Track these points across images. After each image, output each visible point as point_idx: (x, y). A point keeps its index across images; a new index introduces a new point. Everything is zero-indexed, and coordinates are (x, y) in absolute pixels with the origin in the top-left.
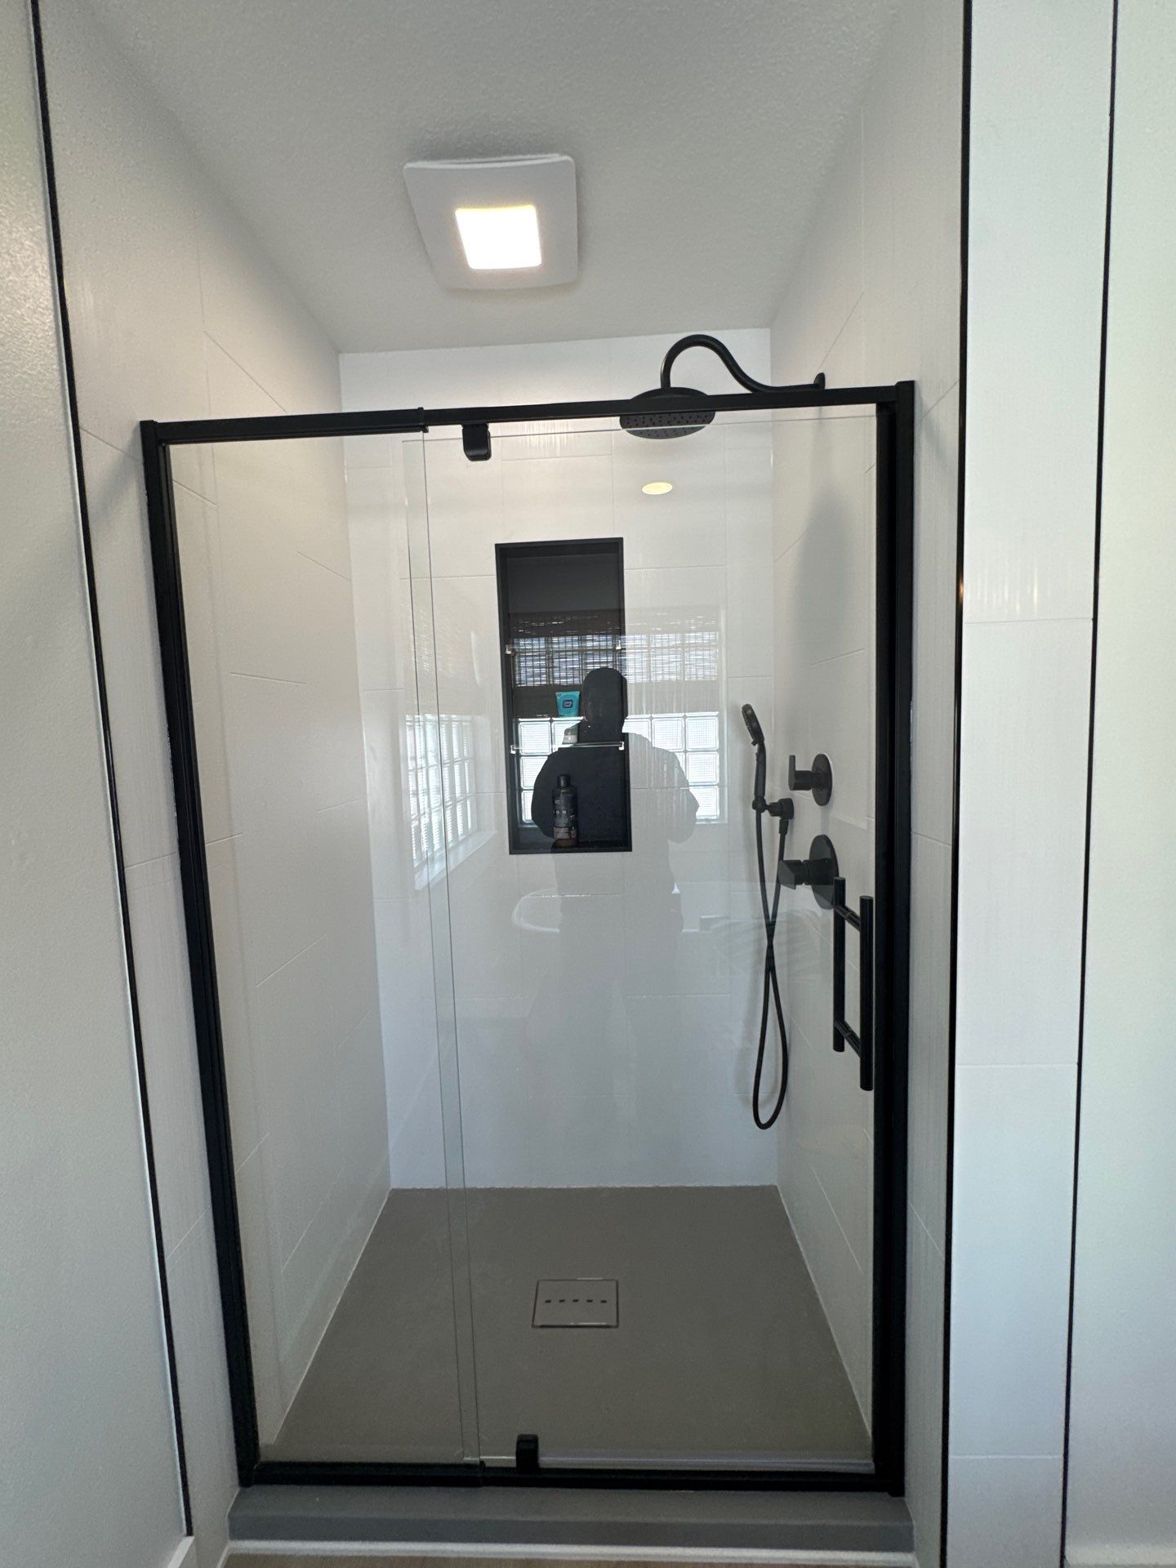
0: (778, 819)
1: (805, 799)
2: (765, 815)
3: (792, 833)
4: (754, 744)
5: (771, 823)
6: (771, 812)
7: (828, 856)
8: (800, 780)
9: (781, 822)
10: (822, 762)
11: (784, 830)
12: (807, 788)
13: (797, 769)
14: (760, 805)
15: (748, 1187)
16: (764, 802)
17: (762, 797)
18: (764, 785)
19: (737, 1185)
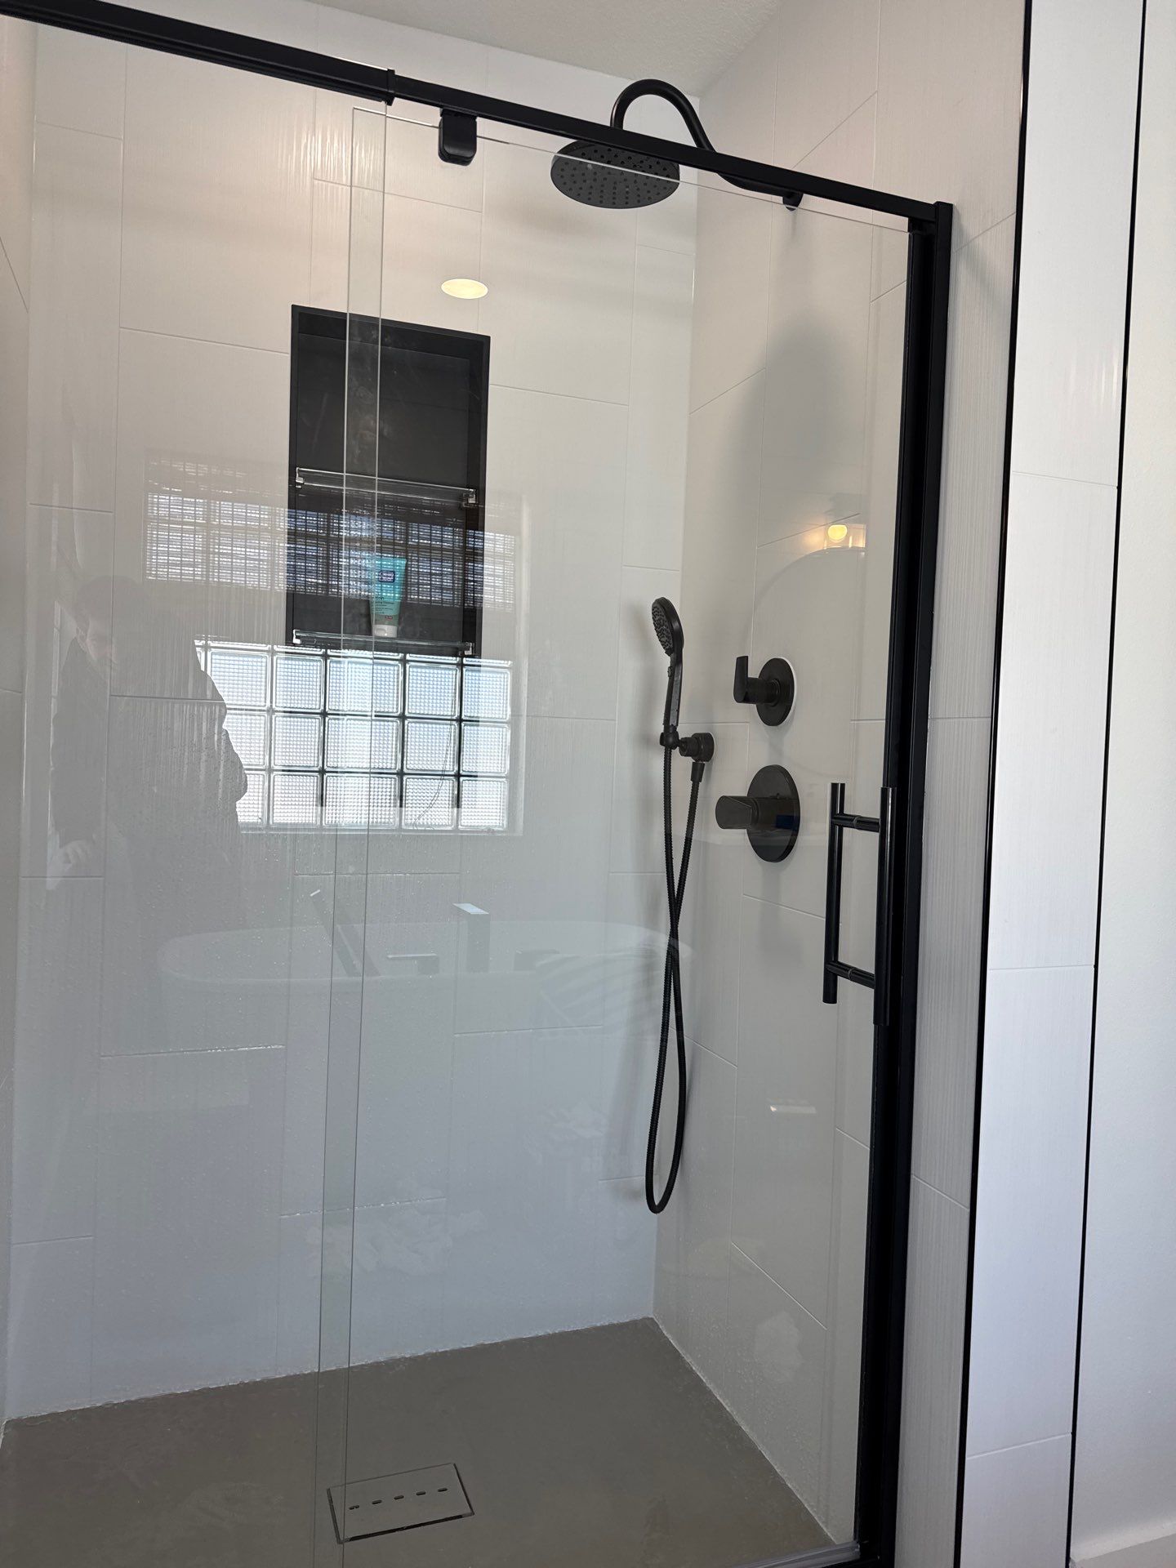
0: (691, 760)
2: (676, 754)
4: (666, 653)
6: (682, 750)
8: (747, 690)
9: (695, 765)
10: (780, 669)
11: (697, 776)
12: (753, 702)
13: (749, 674)
14: (670, 739)
15: (614, 1325)
16: (676, 734)
17: (675, 728)
18: (678, 711)
19: (598, 1325)
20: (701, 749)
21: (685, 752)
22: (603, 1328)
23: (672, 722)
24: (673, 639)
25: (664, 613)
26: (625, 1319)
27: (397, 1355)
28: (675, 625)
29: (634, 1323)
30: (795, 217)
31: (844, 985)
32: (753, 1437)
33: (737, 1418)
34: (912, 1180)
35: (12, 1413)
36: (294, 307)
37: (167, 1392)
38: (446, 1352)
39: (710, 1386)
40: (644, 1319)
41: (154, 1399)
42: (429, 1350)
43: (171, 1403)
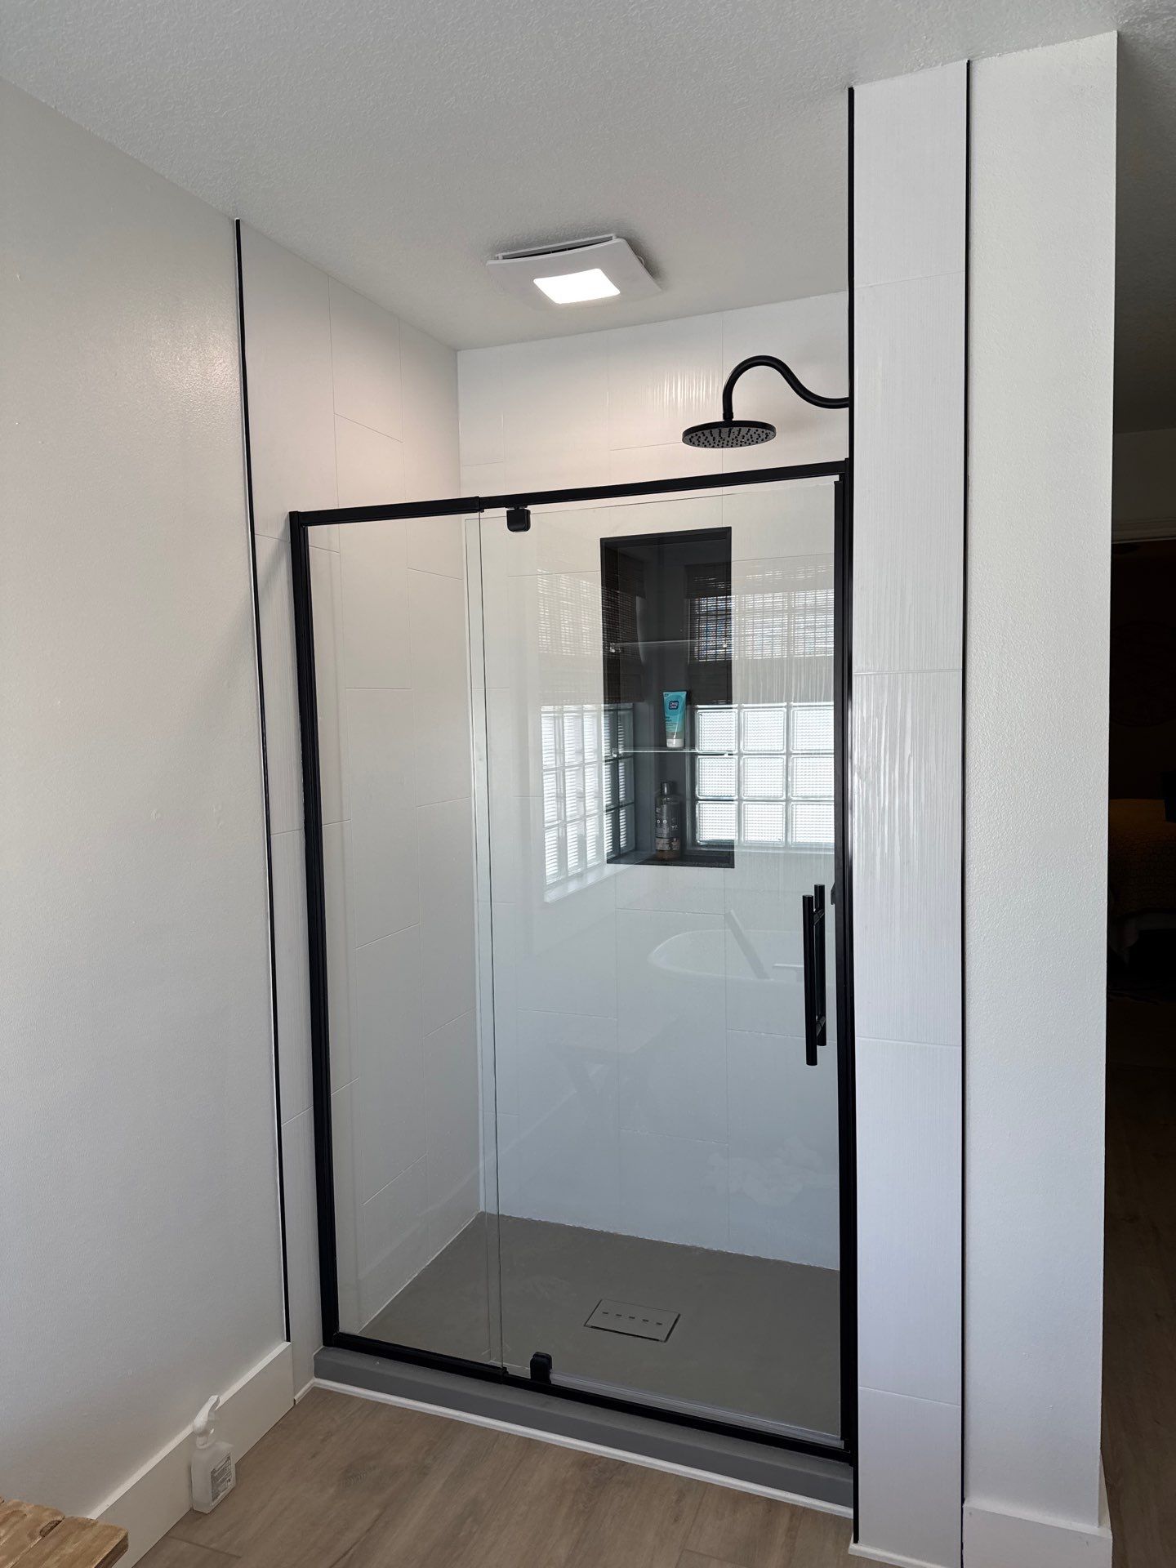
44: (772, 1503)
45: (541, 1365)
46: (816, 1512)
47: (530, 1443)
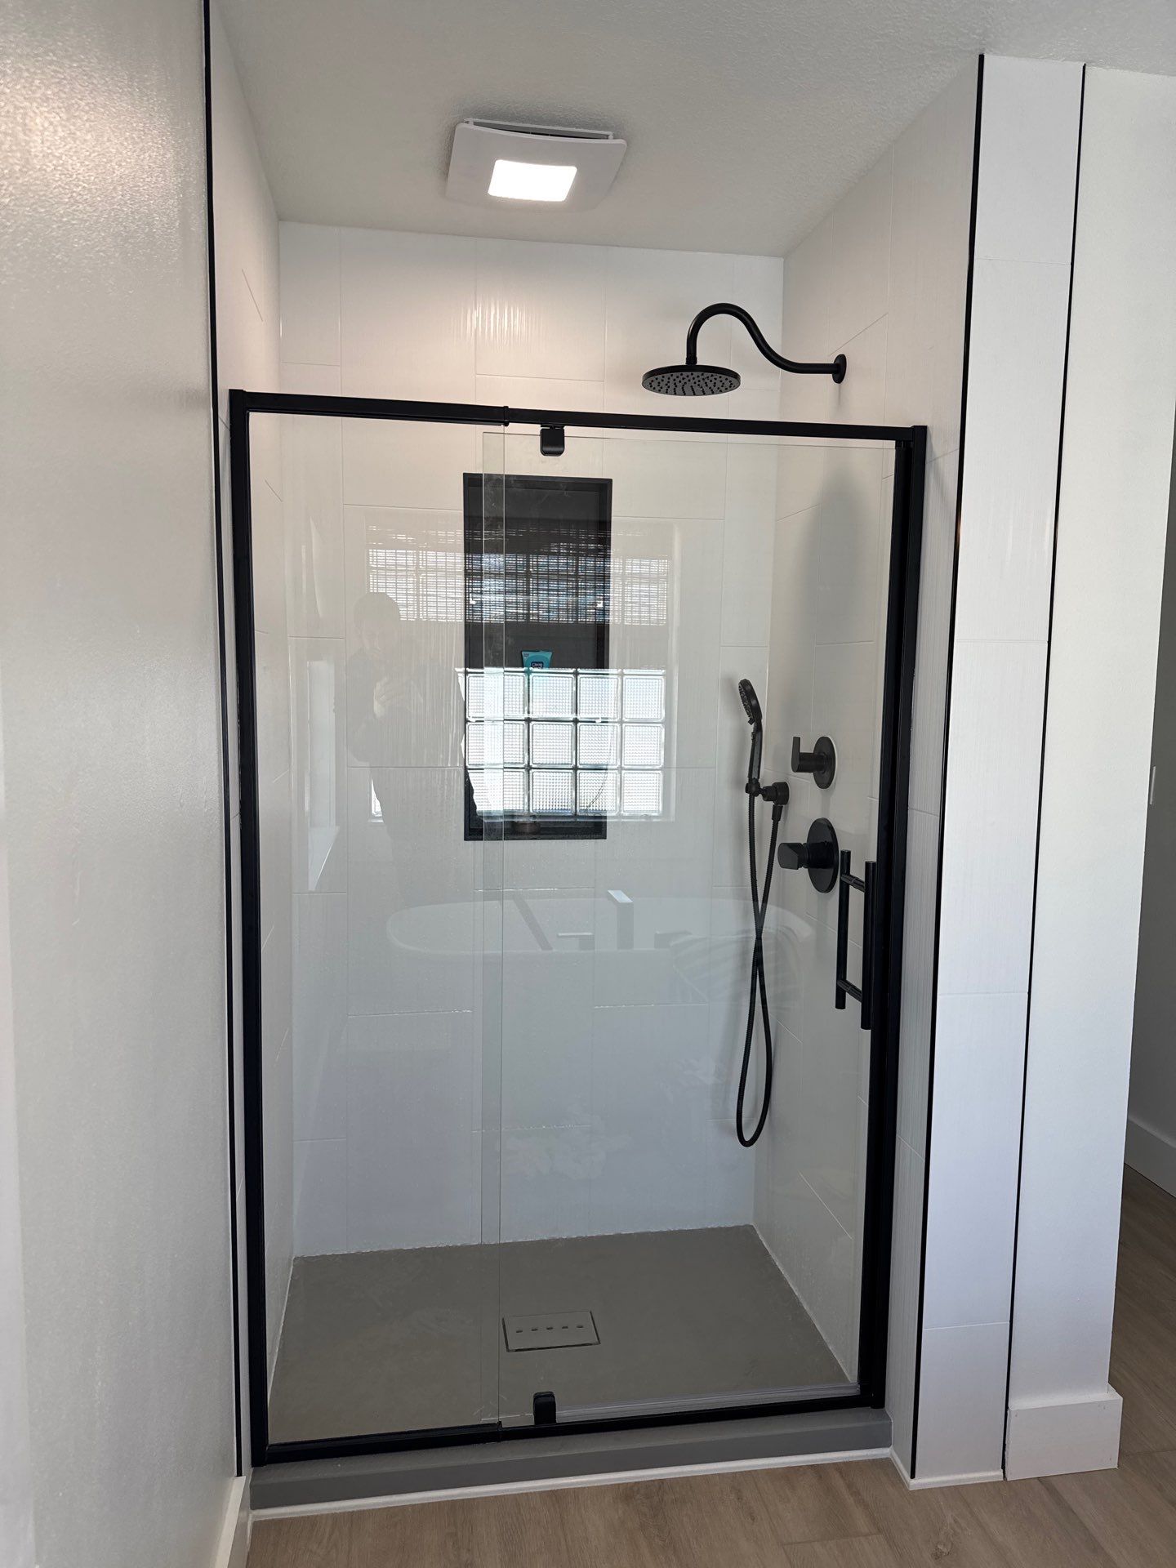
0: (771, 804)
1: (803, 784)
2: (758, 799)
3: (785, 819)
4: (751, 722)
5: (764, 807)
6: (764, 796)
7: (830, 840)
8: (802, 763)
9: (774, 808)
10: (825, 745)
11: (776, 816)
12: (809, 771)
13: (802, 751)
14: (754, 789)
15: (721, 1228)
16: (757, 784)
17: (757, 780)
18: (759, 767)
19: (709, 1227)
20: (779, 795)
21: (767, 798)
22: (713, 1229)
23: (754, 776)
24: (755, 714)
25: (747, 692)
26: (730, 1224)
27: (556, 1236)
28: (754, 702)
29: (737, 1228)
30: (840, 388)
31: (849, 999)
32: (811, 1314)
33: (801, 1300)
34: (897, 1138)
35: (298, 1253)
36: (465, 475)
37: (398, 1248)
38: (592, 1237)
39: (786, 1276)
40: (746, 1225)
41: (390, 1251)
42: (580, 1235)
43: (400, 1255)
44: (816, 1468)
45: (545, 1406)
46: (858, 1462)
47: (555, 1495)
